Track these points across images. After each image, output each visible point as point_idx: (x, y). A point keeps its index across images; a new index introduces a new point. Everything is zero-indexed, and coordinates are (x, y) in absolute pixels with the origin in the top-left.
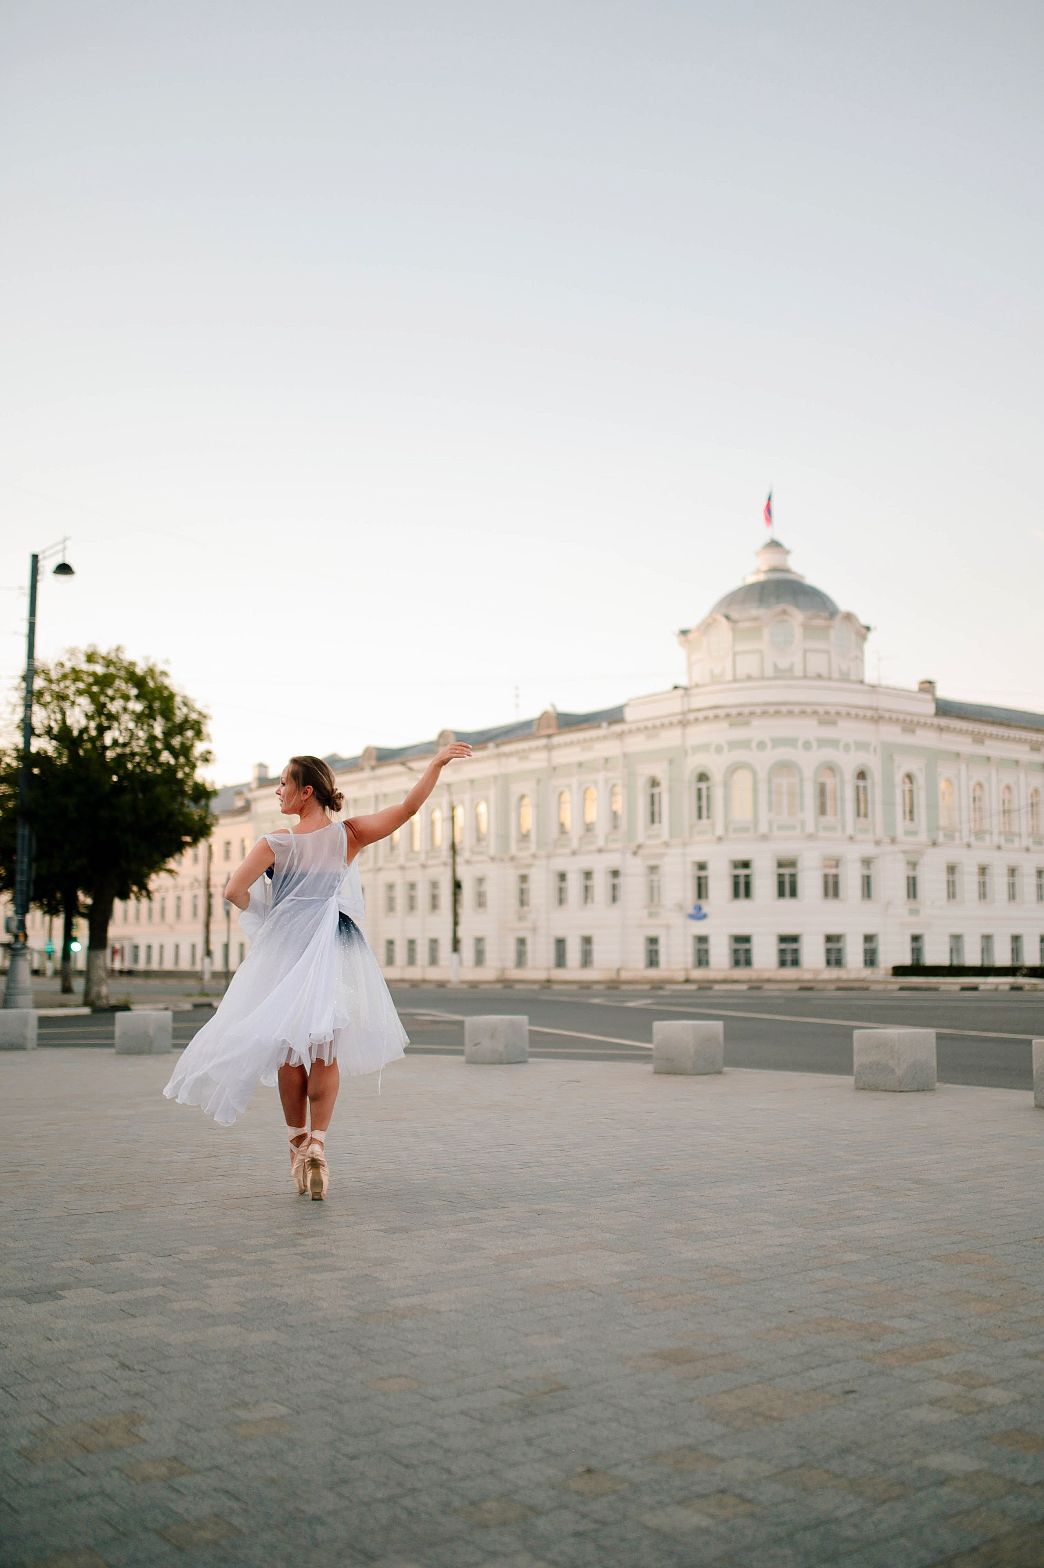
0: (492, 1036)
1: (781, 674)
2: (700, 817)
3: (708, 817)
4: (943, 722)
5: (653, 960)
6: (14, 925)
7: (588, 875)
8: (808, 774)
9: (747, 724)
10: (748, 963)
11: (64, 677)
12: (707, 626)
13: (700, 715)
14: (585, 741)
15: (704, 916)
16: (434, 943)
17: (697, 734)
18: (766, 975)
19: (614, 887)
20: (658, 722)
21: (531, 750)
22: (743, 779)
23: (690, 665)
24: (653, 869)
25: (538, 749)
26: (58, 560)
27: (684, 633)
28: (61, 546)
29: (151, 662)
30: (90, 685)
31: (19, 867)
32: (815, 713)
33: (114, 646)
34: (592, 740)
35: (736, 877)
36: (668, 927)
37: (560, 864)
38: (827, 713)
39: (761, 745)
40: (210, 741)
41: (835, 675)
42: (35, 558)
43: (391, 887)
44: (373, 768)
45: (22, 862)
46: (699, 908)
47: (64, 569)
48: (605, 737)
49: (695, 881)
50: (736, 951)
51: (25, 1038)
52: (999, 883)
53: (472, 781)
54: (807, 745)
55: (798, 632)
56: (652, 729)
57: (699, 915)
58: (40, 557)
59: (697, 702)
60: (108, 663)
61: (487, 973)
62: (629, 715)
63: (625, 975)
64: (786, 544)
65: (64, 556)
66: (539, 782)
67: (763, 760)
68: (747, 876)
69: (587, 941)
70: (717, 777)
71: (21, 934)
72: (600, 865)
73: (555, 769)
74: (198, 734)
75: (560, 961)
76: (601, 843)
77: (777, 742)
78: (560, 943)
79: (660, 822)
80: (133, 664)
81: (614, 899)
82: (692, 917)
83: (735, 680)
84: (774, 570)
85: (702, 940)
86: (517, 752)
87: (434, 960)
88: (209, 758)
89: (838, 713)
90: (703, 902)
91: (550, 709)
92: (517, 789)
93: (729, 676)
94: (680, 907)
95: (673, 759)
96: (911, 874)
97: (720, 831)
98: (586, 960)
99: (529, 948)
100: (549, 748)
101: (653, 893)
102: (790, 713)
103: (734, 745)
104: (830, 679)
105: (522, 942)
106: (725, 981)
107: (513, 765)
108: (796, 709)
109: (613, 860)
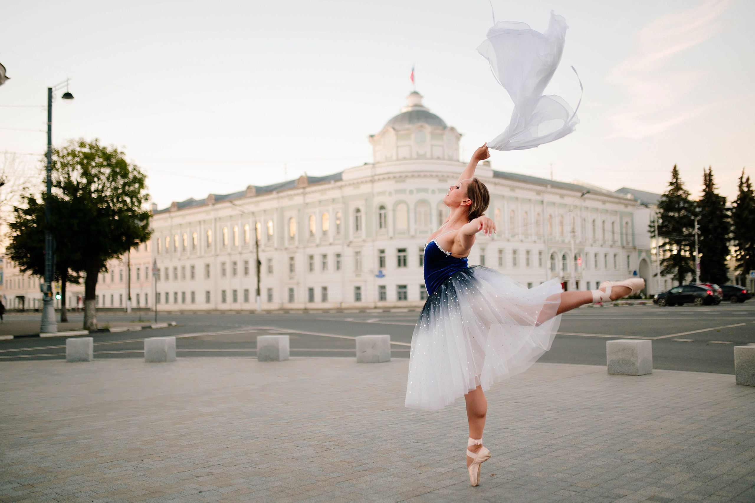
0: (373, 347)
1: (420, 157)
2: (381, 227)
3: (385, 227)
4: (497, 180)
5: (358, 297)
6: (45, 288)
7: (325, 256)
8: (434, 205)
9: (404, 181)
10: (405, 298)
11: (68, 154)
12: (383, 133)
13: (381, 177)
14: (322, 190)
15: (384, 276)
16: (246, 291)
17: (379, 187)
18: (414, 304)
19: (338, 262)
20: (359, 181)
21: (295, 195)
22: (402, 208)
23: (375, 152)
24: (357, 253)
25: (298, 195)
26: (65, 91)
27: (372, 136)
28: (66, 83)
29: (115, 147)
30: (82, 159)
31: (46, 257)
32: (437, 176)
33: (94, 138)
34: (326, 190)
35: (399, 257)
36: (366, 281)
37: (310, 251)
38: (443, 176)
39: (411, 192)
40: (148, 189)
41: (446, 157)
42: (50, 90)
43: (223, 264)
44: (213, 204)
45: (49, 254)
46: (381, 272)
47: (68, 96)
48: (333, 188)
49: (379, 259)
50: (399, 293)
51: (88, 355)
53: (265, 211)
54: (433, 192)
55: (428, 136)
56: (356, 184)
57: (381, 275)
58: (53, 90)
59: (380, 170)
60: (91, 147)
61: (274, 306)
62: (345, 177)
63: (344, 305)
64: (421, 93)
65: (68, 89)
66: (299, 211)
67: (412, 199)
68: (405, 256)
69: (325, 289)
70: (389, 207)
71: (49, 293)
72: (331, 252)
73: (307, 204)
74: (142, 185)
75: (311, 298)
76: (331, 240)
77: (419, 190)
78: (311, 290)
79: (361, 230)
80: (104, 148)
81: (338, 268)
82: (377, 276)
83: (398, 160)
84: (416, 106)
85: (383, 287)
86: (288, 196)
87: (246, 299)
88: (148, 198)
89: (448, 176)
90: (383, 269)
91: (303, 174)
92: (288, 214)
93: (394, 158)
94: (372, 272)
95: (368, 198)
96: (482, 254)
97: (391, 234)
98: (325, 298)
99: (295, 293)
100: (304, 194)
101: (358, 264)
102: (425, 176)
103: (397, 192)
104: (444, 159)
105: (291, 290)
106: (394, 307)
107: (286, 203)
108: (428, 174)
109: (337, 249)
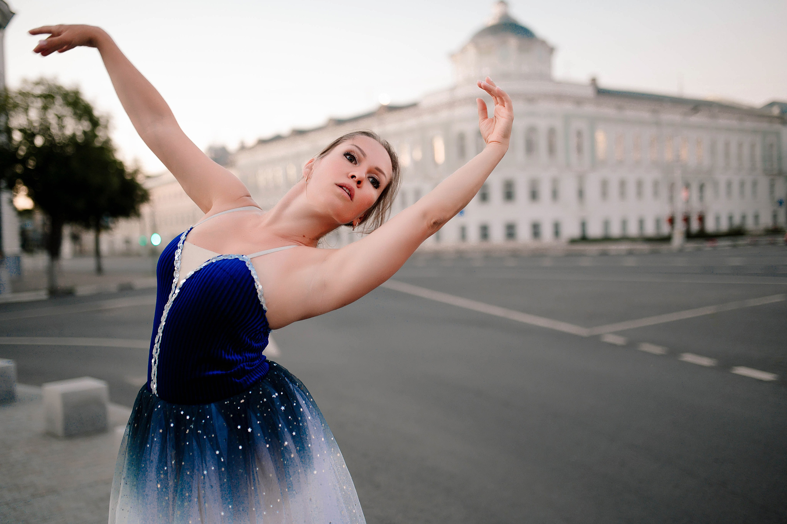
1: (506, 77)
8: (521, 132)
10: (488, 238)
12: (463, 50)
14: (400, 119)
15: (464, 214)
17: (460, 112)
20: (437, 107)
25: (376, 125)
27: (452, 54)
32: (524, 98)
34: (403, 119)
38: (531, 98)
41: (537, 76)
44: (294, 140)
48: (410, 117)
50: (481, 234)
52: (631, 189)
55: (514, 51)
56: (434, 110)
59: (459, 95)
62: (422, 104)
68: (487, 192)
70: (469, 137)
72: (410, 188)
76: (410, 175)
84: (503, 17)
85: (463, 228)
89: (538, 97)
91: (383, 103)
95: (446, 127)
96: (580, 187)
104: (533, 78)
106: (475, 251)
109: (417, 185)
